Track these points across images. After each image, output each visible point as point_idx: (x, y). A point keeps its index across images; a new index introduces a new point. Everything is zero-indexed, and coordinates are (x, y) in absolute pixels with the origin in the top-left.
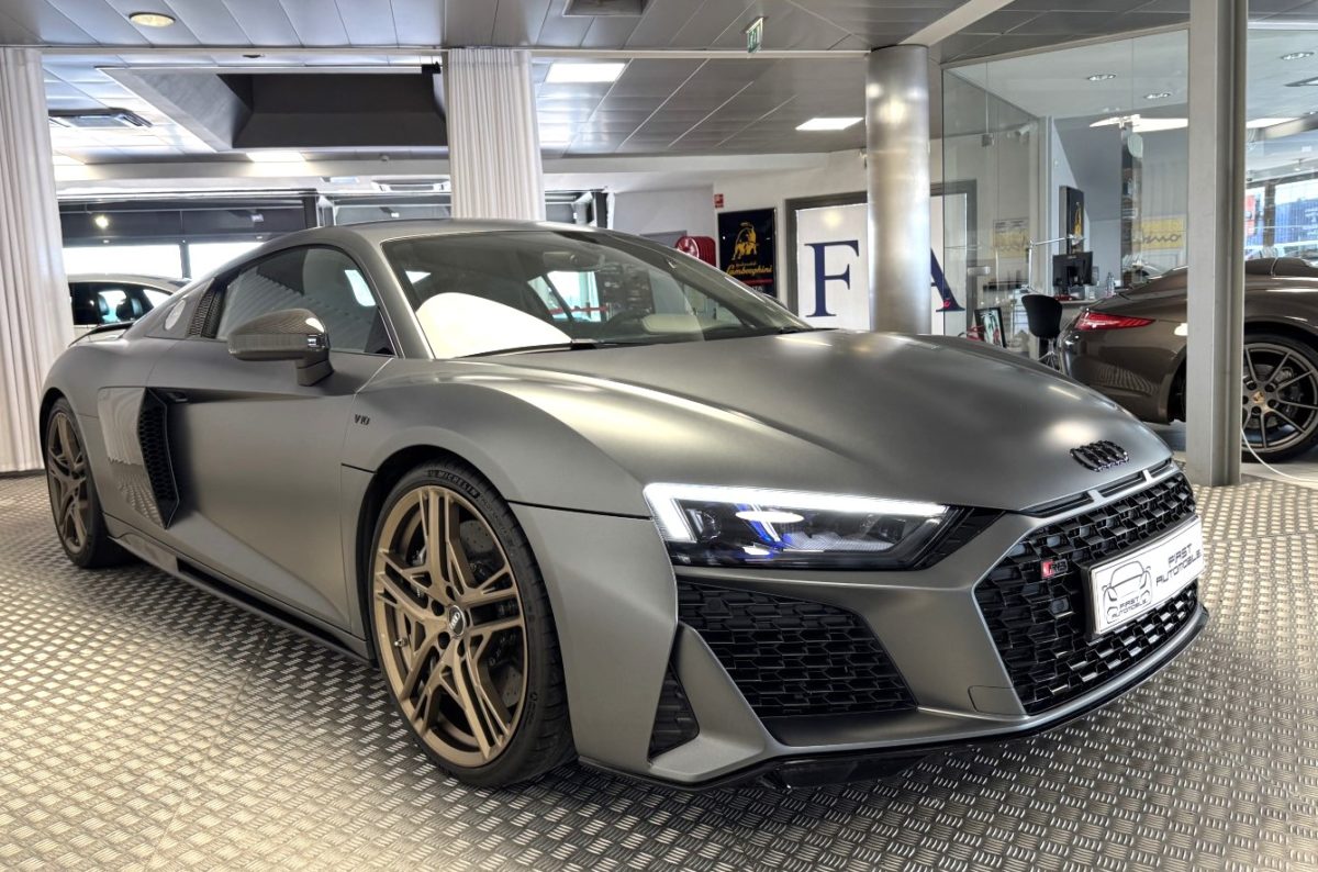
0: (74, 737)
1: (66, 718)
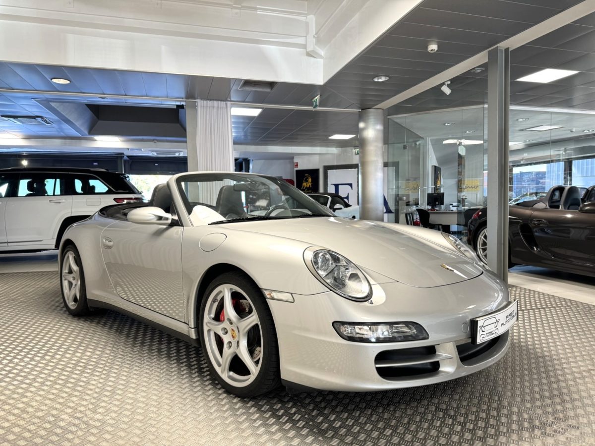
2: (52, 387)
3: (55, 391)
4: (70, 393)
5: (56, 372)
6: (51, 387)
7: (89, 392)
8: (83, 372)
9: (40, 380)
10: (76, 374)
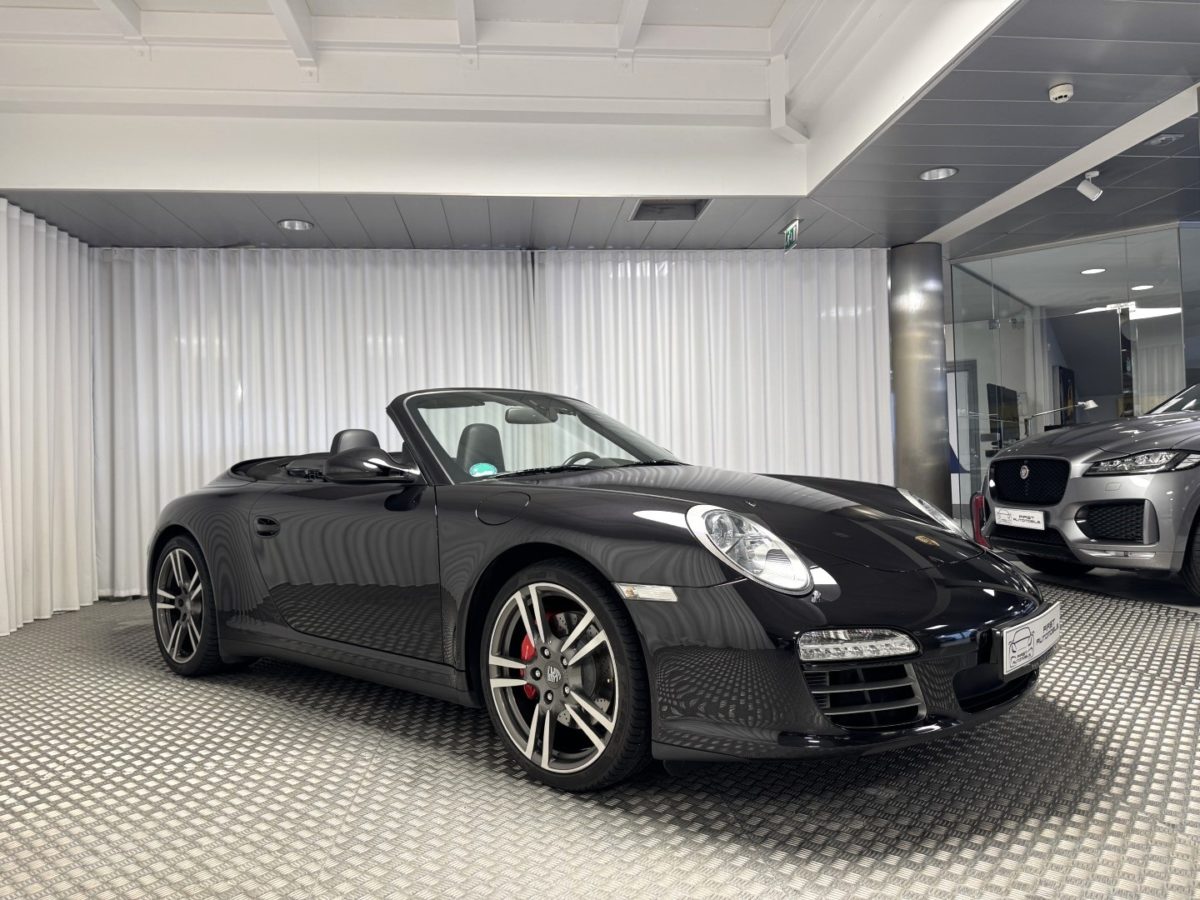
0: (196, 852)
1: (189, 832)
2: (252, 827)
3: (255, 837)
4: (285, 843)
5: (263, 795)
6: (250, 826)
7: (324, 844)
8: (315, 796)
9: (230, 810)
10: (301, 801)
